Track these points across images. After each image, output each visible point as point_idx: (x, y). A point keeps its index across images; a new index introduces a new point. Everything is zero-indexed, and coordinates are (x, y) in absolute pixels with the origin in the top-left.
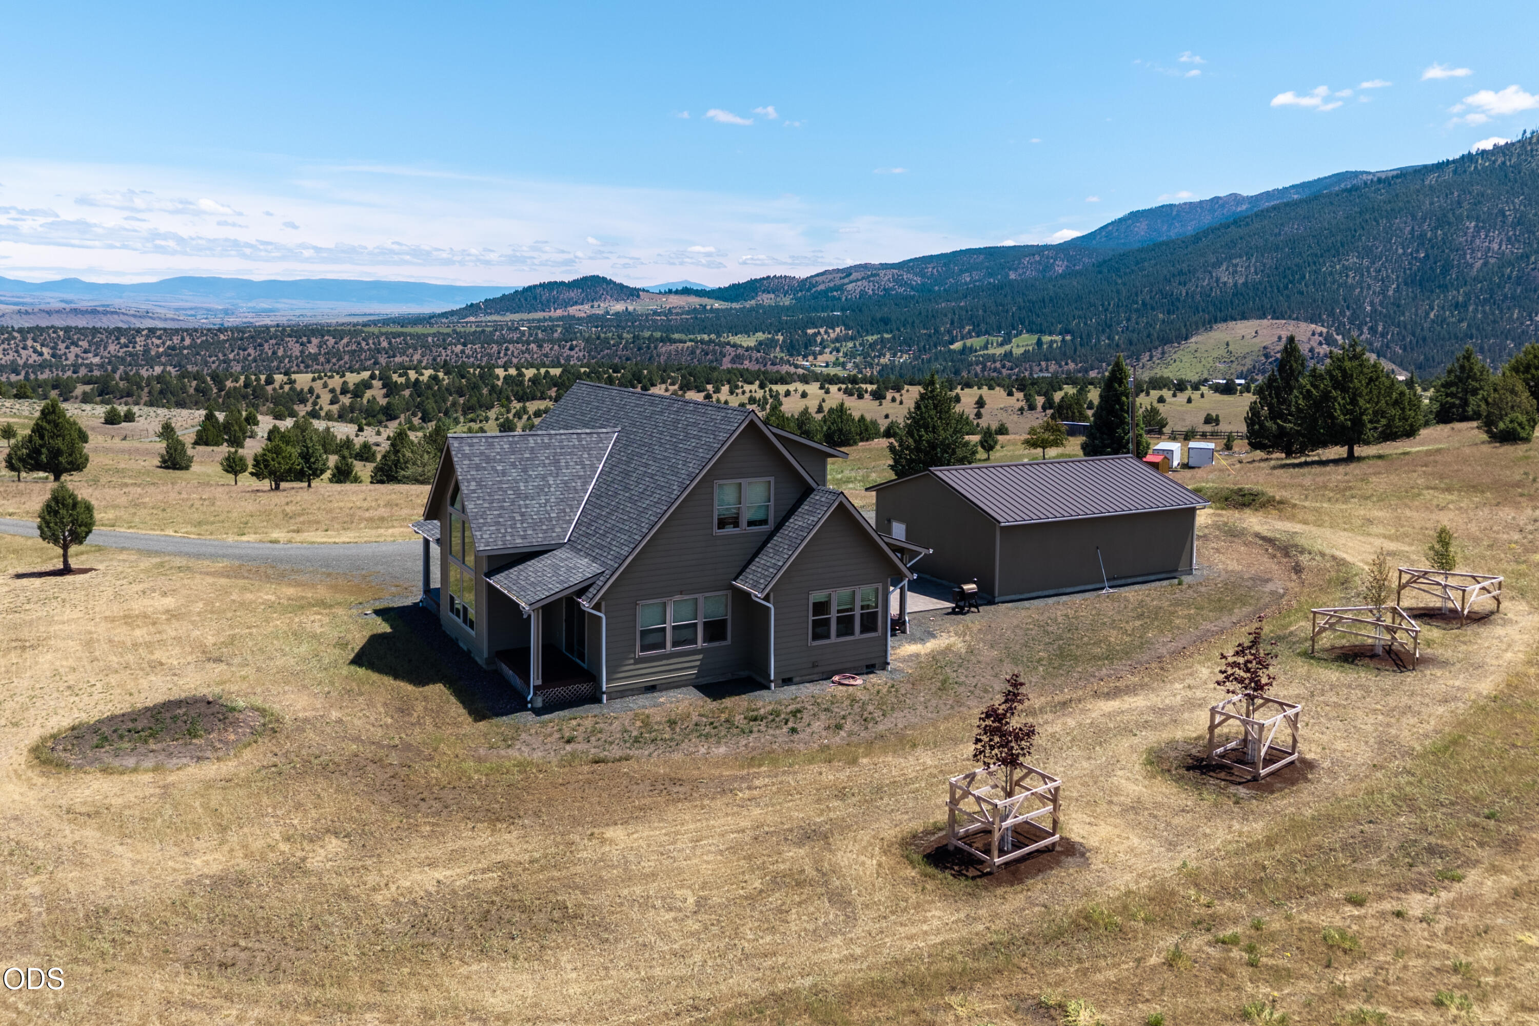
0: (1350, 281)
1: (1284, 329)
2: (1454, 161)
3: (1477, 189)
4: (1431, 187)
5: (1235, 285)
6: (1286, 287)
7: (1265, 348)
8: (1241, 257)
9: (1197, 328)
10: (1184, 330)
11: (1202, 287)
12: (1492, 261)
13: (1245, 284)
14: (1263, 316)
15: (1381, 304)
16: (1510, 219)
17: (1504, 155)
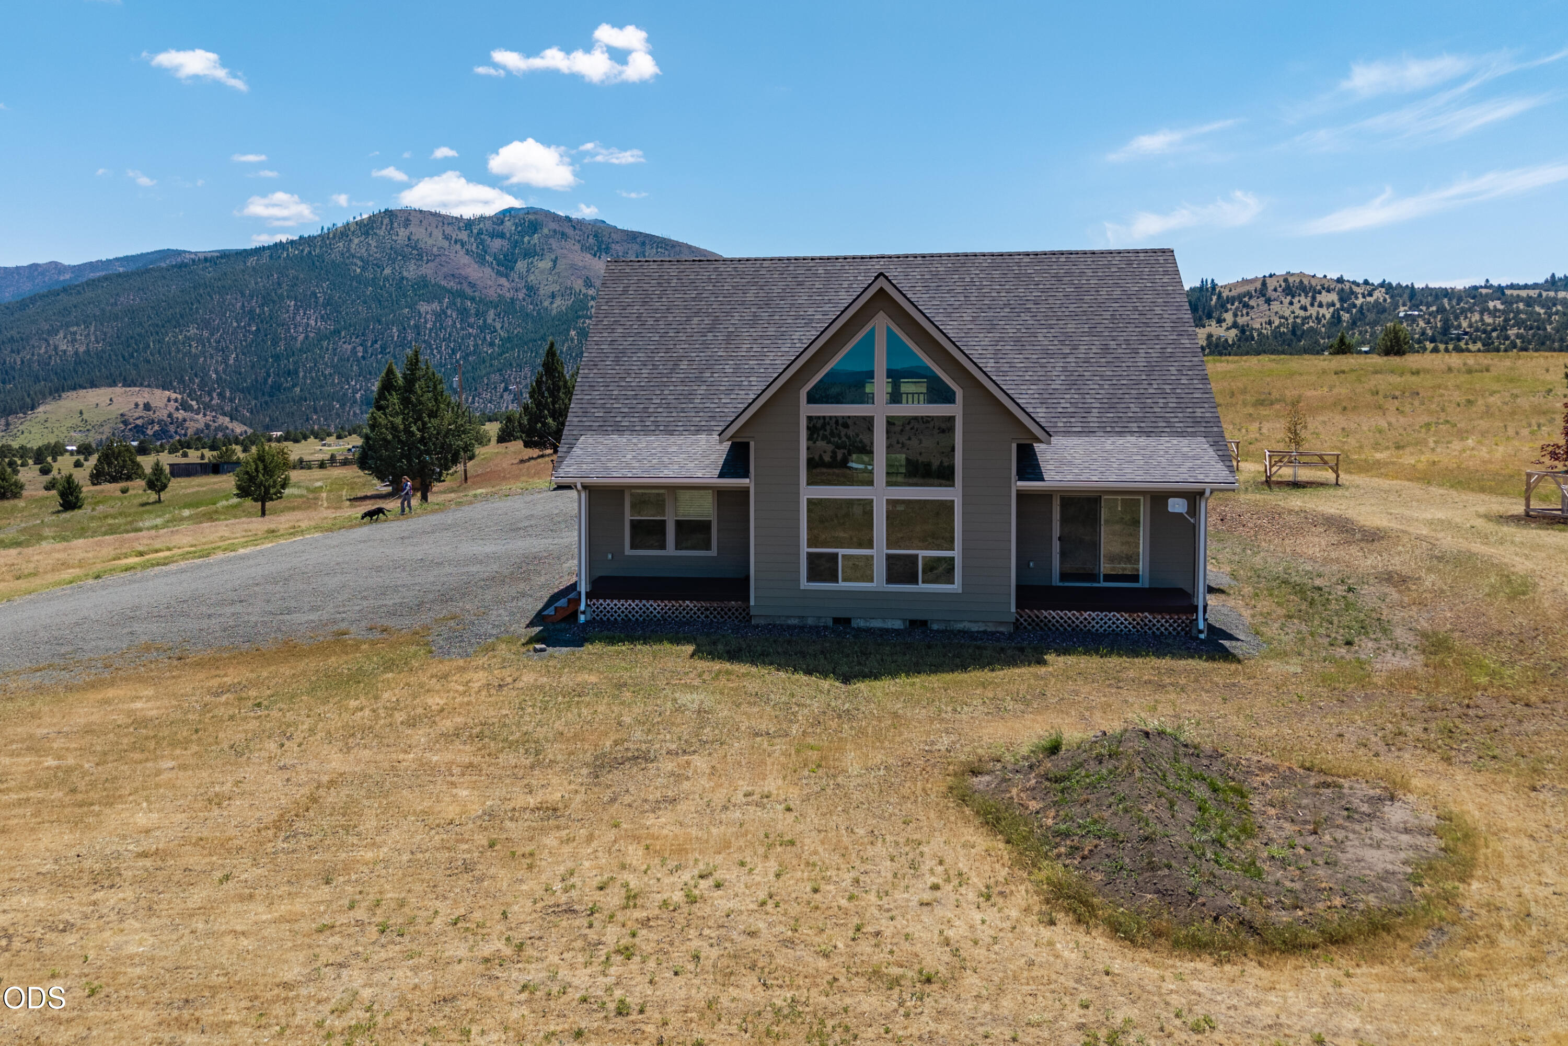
0: (193, 350)
1: (143, 395)
2: (269, 248)
3: (292, 272)
4: (254, 268)
5: (76, 353)
6: (133, 356)
7: (122, 415)
8: (78, 325)
9: (44, 397)
10: (28, 400)
11: (39, 355)
12: (312, 335)
13: (87, 352)
14: (113, 384)
15: (224, 371)
16: (321, 300)
17: (310, 246)
